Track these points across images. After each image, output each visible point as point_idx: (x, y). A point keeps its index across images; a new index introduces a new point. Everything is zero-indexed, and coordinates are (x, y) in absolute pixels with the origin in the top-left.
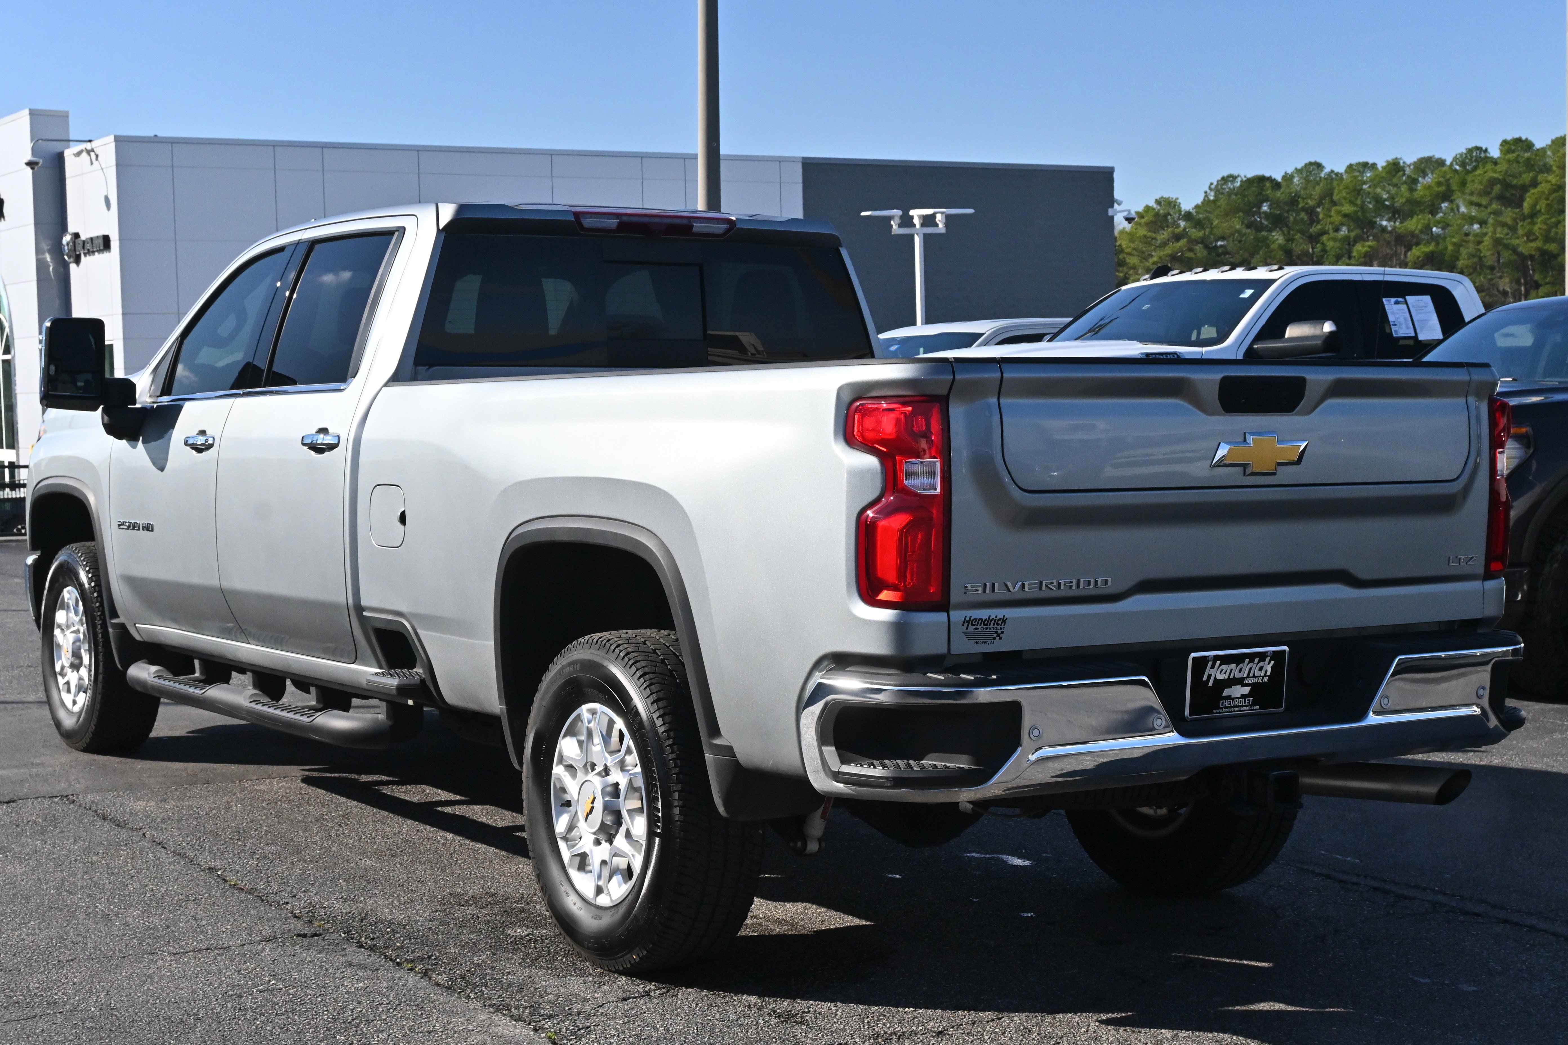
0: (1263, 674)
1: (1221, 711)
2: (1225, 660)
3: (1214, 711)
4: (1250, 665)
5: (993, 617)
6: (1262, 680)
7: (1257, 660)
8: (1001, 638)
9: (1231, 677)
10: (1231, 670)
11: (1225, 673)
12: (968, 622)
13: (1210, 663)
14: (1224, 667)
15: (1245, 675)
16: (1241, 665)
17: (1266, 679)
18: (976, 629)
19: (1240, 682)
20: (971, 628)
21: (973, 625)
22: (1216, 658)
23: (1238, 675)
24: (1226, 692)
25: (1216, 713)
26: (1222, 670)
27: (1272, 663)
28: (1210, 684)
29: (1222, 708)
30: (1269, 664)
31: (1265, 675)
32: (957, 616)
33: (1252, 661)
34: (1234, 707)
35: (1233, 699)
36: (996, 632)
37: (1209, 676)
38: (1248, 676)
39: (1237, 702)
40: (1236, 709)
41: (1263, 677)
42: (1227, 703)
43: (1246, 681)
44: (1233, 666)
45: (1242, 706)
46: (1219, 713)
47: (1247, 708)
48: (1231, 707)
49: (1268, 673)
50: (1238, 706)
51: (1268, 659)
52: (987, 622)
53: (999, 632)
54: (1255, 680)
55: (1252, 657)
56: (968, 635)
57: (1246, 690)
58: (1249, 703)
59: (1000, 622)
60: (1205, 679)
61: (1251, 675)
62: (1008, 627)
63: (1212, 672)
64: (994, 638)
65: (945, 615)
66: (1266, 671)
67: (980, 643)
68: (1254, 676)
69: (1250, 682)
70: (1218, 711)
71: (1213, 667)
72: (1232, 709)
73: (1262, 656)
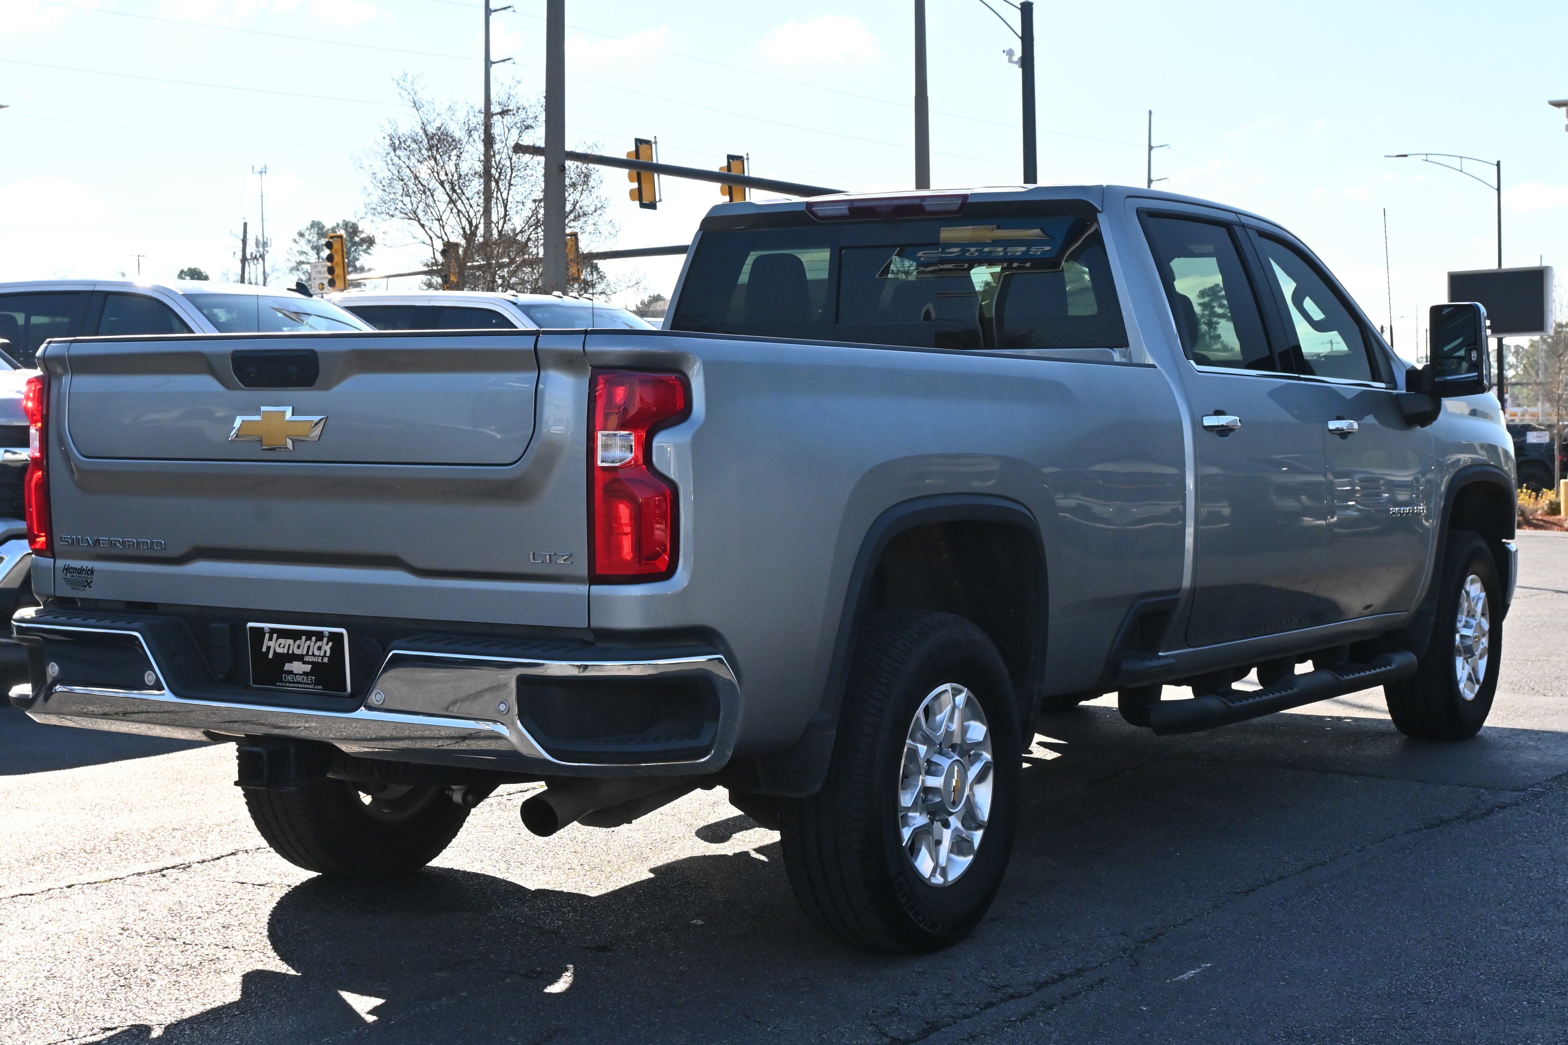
0: (322, 654)
1: (284, 684)
2: (283, 634)
3: (278, 684)
4: (308, 643)
5: (84, 567)
6: (322, 660)
7: (314, 639)
8: (90, 587)
9: (290, 652)
10: (289, 645)
11: (284, 647)
12: (67, 569)
13: (267, 635)
14: (281, 641)
15: (305, 653)
16: (298, 642)
17: (326, 660)
18: (73, 576)
19: (300, 658)
20: (69, 575)
21: (70, 573)
22: (273, 631)
23: (297, 652)
24: (287, 667)
25: (280, 686)
26: (280, 644)
27: (330, 644)
28: (271, 656)
29: (285, 682)
30: (327, 644)
31: (325, 656)
32: (61, 563)
33: (309, 639)
34: (297, 683)
35: (296, 675)
36: (87, 581)
37: (269, 648)
38: (307, 654)
39: (299, 679)
40: (300, 686)
41: (323, 657)
42: (290, 678)
43: (306, 659)
44: (291, 641)
45: (306, 684)
46: (283, 686)
47: (311, 687)
48: (294, 683)
49: (328, 654)
50: (302, 683)
51: (325, 640)
52: (80, 571)
53: (89, 581)
54: (315, 659)
55: (309, 635)
56: (68, 582)
57: (308, 668)
58: (312, 681)
59: (89, 572)
60: (264, 650)
61: (310, 653)
62: (96, 578)
63: (272, 644)
64: (85, 586)
65: (52, 560)
66: (325, 652)
67: (75, 589)
68: (313, 655)
69: (310, 660)
70: (281, 684)
71: (270, 639)
72: (296, 685)
73: (319, 636)
